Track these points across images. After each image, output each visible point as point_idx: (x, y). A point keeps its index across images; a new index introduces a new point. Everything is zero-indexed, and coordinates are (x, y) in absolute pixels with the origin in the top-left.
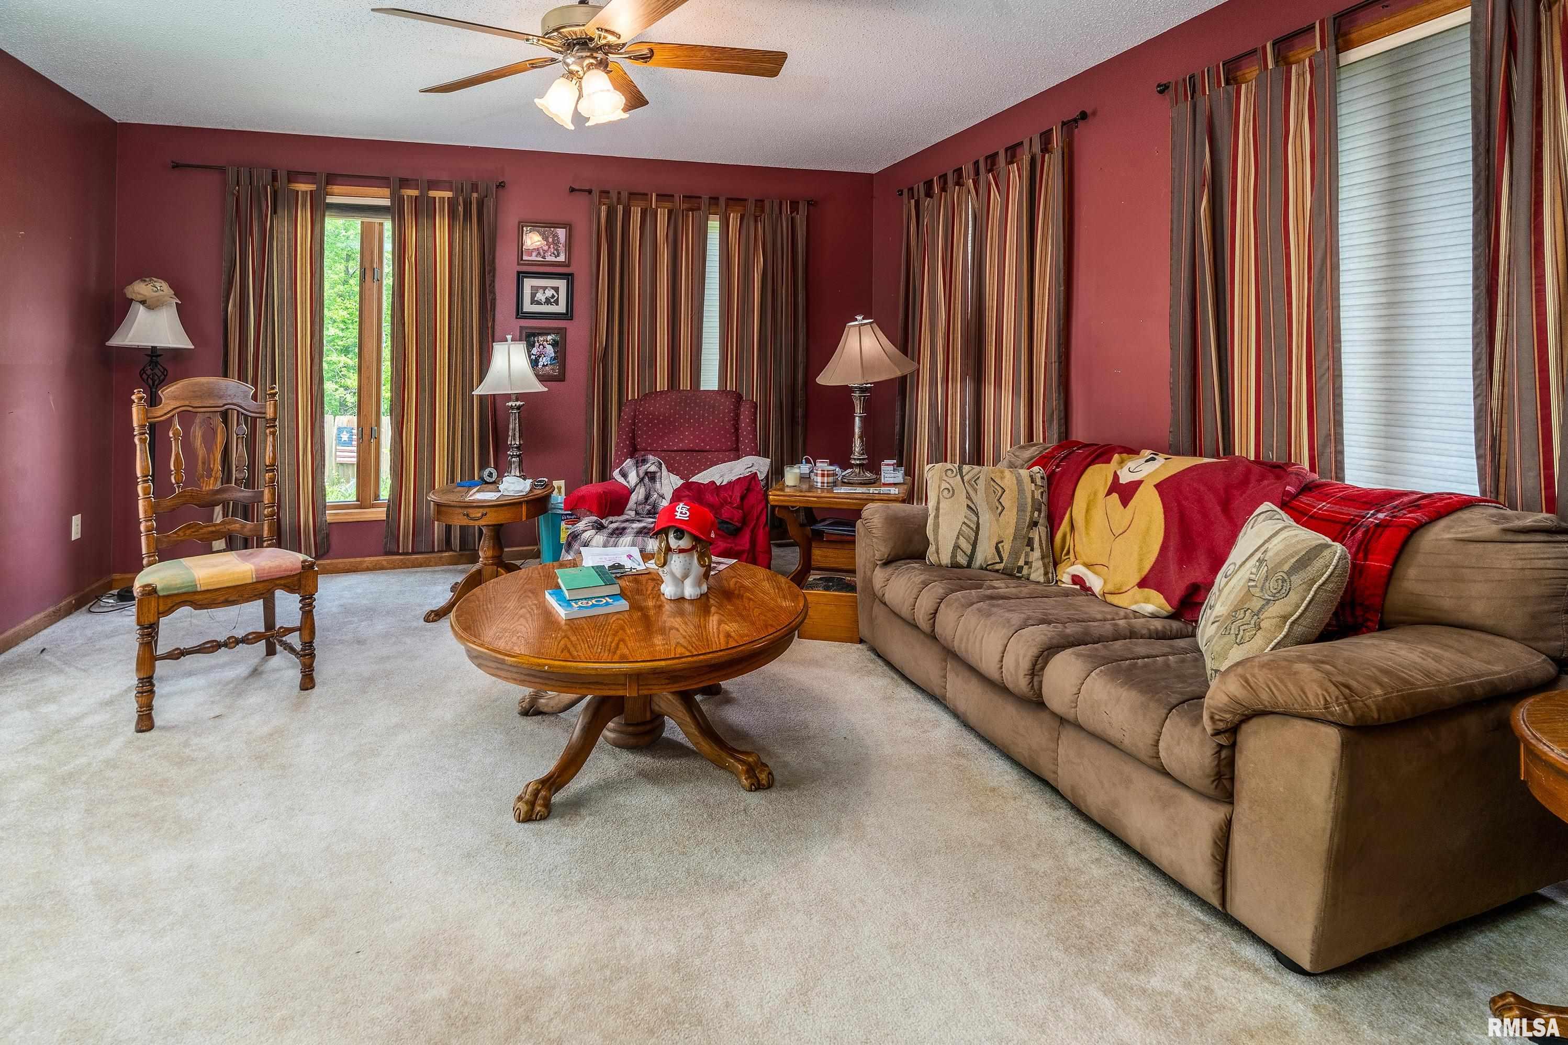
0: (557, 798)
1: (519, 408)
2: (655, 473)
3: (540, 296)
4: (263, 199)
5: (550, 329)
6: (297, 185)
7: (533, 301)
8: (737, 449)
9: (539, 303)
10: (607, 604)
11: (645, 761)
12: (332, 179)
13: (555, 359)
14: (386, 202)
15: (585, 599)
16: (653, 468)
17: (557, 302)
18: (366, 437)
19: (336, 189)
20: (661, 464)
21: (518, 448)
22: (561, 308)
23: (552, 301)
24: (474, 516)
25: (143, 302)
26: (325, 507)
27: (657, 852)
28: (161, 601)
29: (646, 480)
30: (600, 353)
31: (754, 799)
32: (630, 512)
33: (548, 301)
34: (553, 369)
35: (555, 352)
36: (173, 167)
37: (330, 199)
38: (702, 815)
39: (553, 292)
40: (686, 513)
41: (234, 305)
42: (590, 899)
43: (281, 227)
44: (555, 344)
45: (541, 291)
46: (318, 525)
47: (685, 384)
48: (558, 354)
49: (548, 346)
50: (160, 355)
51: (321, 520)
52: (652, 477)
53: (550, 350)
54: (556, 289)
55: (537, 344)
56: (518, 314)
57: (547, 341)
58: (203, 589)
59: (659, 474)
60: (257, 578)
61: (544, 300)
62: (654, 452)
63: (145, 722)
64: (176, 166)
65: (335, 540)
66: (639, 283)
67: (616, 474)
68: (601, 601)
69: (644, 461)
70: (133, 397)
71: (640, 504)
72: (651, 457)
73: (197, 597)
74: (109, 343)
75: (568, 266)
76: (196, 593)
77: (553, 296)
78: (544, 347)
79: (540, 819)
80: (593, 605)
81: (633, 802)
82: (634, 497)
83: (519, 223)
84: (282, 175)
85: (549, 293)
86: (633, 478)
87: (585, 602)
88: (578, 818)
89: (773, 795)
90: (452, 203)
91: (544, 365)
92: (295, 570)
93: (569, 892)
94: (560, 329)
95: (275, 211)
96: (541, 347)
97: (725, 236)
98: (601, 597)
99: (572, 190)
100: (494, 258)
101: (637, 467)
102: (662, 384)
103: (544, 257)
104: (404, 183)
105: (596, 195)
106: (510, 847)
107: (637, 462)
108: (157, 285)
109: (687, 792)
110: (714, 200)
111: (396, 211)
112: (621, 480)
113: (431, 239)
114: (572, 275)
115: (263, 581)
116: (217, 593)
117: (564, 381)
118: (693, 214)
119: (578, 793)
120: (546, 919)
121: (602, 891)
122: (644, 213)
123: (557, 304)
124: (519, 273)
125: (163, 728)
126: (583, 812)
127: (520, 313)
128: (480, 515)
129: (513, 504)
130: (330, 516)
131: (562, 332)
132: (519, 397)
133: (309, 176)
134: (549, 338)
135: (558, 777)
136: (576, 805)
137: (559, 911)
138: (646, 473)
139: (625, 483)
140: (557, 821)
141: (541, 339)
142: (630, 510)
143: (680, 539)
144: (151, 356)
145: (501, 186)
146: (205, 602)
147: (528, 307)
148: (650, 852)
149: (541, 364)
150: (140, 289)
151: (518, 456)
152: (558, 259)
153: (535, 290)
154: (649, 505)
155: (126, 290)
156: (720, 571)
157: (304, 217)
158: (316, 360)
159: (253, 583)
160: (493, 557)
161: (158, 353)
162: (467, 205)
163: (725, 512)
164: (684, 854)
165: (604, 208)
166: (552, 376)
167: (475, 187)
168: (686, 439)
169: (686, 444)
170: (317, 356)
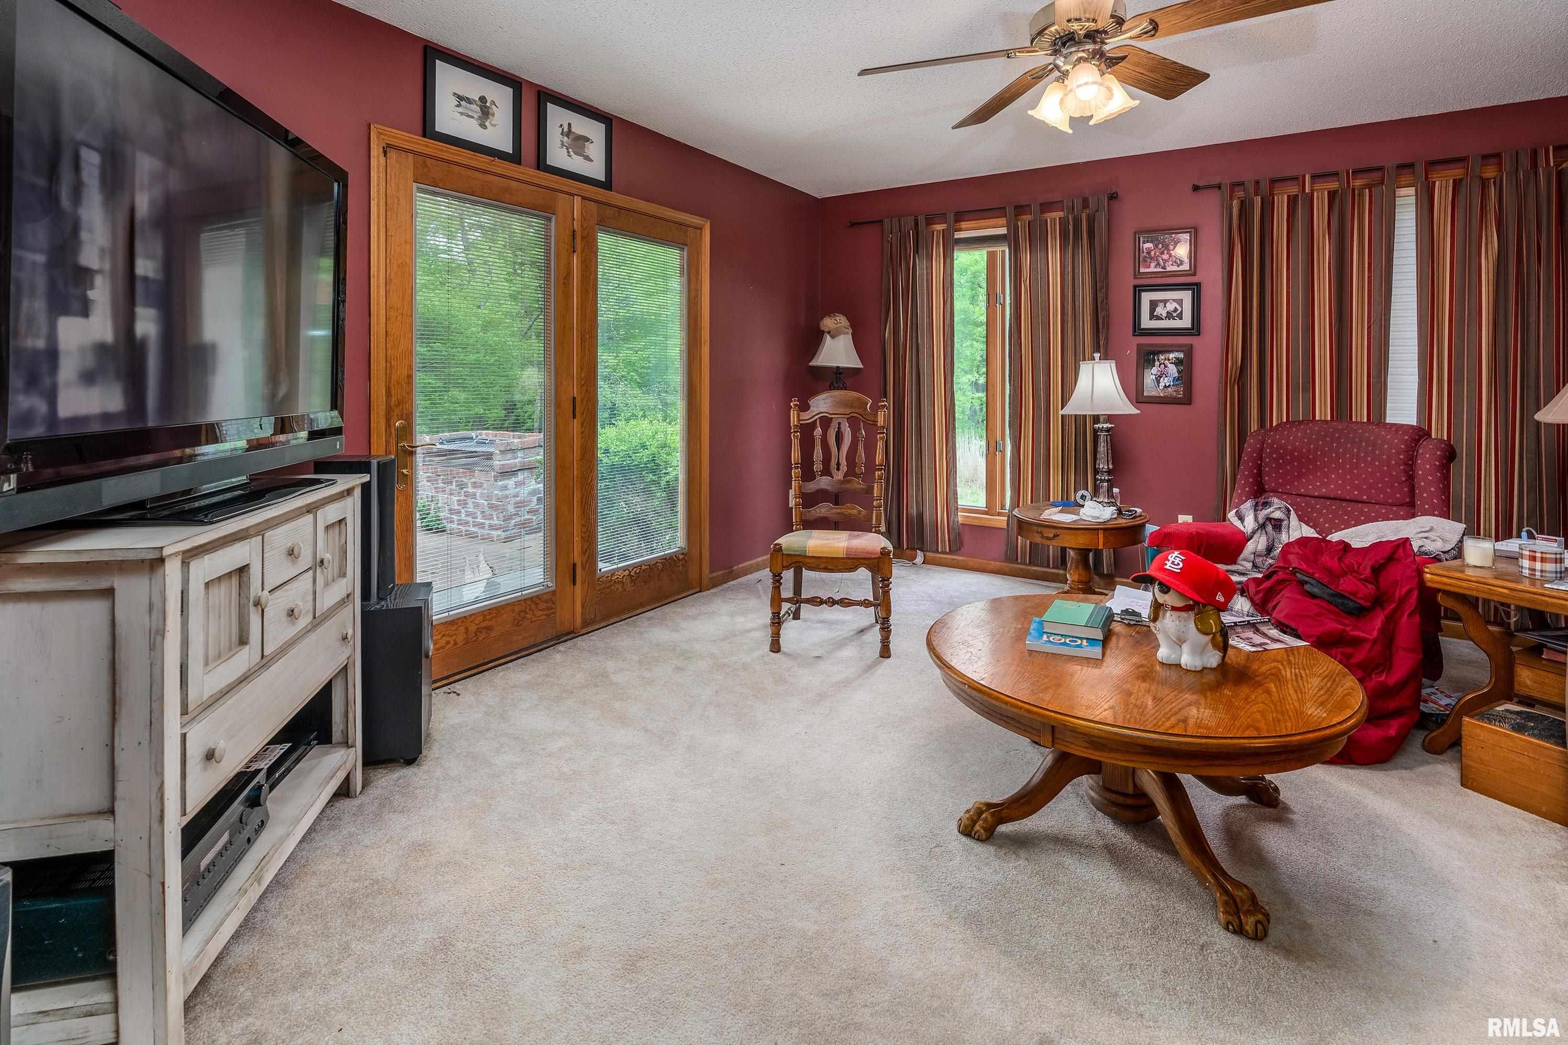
0: (1003, 828)
1: (1108, 430)
2: (1281, 520)
3: (1160, 311)
4: (907, 242)
5: (1171, 346)
6: (934, 226)
7: (1152, 316)
8: (1412, 504)
9: (1159, 318)
10: (1080, 646)
11: (1121, 837)
12: (960, 217)
13: (1178, 379)
14: (1003, 231)
15: (1062, 635)
16: (1278, 515)
17: (1180, 316)
18: (991, 449)
19: (964, 225)
20: (1289, 511)
21: (1109, 472)
22: (1186, 322)
23: (1175, 314)
24: (1046, 535)
25: (829, 332)
26: (957, 509)
27: (1065, 929)
28: (784, 557)
29: (1269, 528)
30: (1233, 371)
31: (1224, 940)
32: (1244, 563)
33: (1169, 316)
34: (1176, 391)
35: (1179, 372)
36: (851, 226)
37: (958, 235)
38: (1144, 923)
39: (1175, 305)
40: (1178, 564)
41: (890, 333)
42: (969, 932)
43: (921, 267)
44: (1178, 362)
45: (1162, 304)
46: (951, 523)
47: (1360, 413)
48: (1182, 374)
49: (1169, 365)
50: (842, 373)
51: (954, 521)
52: (1277, 525)
53: (1173, 370)
54: (1180, 302)
55: (1157, 363)
56: (1134, 331)
57: (1169, 360)
58: (810, 555)
59: (1285, 523)
60: (847, 554)
61: (1164, 315)
62: (1280, 495)
63: (776, 647)
64: (853, 225)
65: (967, 538)
66: (1288, 288)
67: (1231, 515)
68: (1076, 641)
69: (1266, 504)
70: (792, 404)
71: (1259, 556)
72: (1276, 500)
73: (807, 560)
74: (811, 364)
75: (1194, 274)
76: (805, 556)
77: (1176, 310)
78: (1166, 366)
79: (978, 840)
80: (1065, 644)
81: (1078, 870)
82: (1250, 546)
83: (1135, 233)
84: (922, 220)
85: (1171, 307)
86: (1249, 524)
87: (1059, 637)
88: (1014, 856)
89: (1256, 950)
90: (1063, 223)
91: (1165, 387)
92: (875, 554)
93: (957, 915)
94: (1185, 345)
95: (917, 251)
96: (1162, 366)
97: (1426, 213)
98: (1076, 637)
99: (1196, 188)
100: (1107, 274)
101: (1255, 510)
102: (1323, 411)
103: (1164, 268)
104: (1020, 209)
105: (1226, 190)
106: (937, 849)
107: (1257, 505)
108: (838, 318)
109: (1146, 893)
110: (1406, 167)
111: (1012, 239)
112: (1237, 523)
113: (1044, 261)
114: (1198, 285)
115: (852, 558)
116: (820, 560)
117: (1190, 404)
118: (1370, 192)
119: (1030, 834)
120: (921, 925)
121: (985, 932)
122: (1292, 201)
123: (1181, 318)
124: (1135, 287)
125: (785, 654)
126: (1023, 853)
127: (1138, 330)
128: (1052, 535)
129: (1091, 530)
130: (961, 517)
131: (1189, 351)
132: (1110, 418)
133: (942, 218)
134: (1172, 356)
135: (1006, 808)
136: (1021, 843)
137: (937, 925)
138: (1269, 519)
139: (1242, 528)
140: (992, 849)
141: (1162, 357)
142: (1244, 560)
143: (1166, 593)
144: (836, 373)
145: (1113, 197)
146: (813, 565)
147: (1146, 322)
148: (1057, 925)
149: (1162, 385)
150: (828, 323)
151: (1108, 481)
152: (1181, 268)
153: (1154, 304)
154: (1271, 558)
155: (821, 325)
156: (1266, 650)
157: (938, 252)
158: (949, 379)
159: (844, 558)
160: (1079, 582)
161: (841, 371)
162: (1077, 222)
163: (1346, 584)
164: (1093, 948)
165: (1235, 203)
166: (1176, 398)
167: (1085, 204)
168: (1333, 485)
169: (1332, 489)
170: (949, 374)
